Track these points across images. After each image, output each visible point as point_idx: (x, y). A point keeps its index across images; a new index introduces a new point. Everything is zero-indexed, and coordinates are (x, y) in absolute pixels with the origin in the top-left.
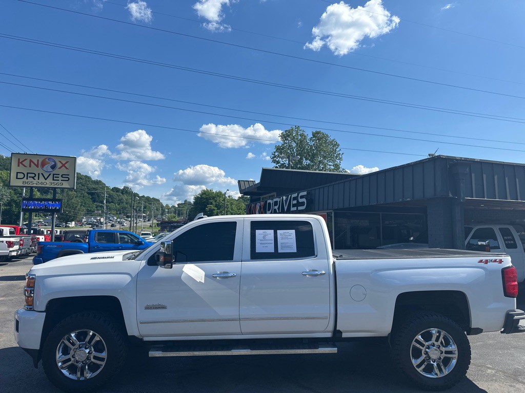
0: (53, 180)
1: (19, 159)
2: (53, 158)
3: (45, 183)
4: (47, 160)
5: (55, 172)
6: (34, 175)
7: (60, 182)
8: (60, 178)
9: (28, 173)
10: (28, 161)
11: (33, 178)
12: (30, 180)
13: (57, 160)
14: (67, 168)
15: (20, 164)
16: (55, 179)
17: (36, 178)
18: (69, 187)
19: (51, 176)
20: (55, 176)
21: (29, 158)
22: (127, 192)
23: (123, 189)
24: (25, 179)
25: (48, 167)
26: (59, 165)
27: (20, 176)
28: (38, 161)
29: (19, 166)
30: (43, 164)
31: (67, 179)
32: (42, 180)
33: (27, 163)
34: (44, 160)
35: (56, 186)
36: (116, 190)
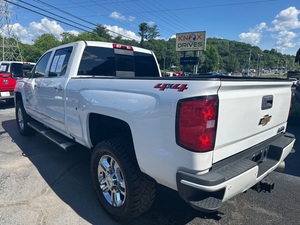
0: (194, 46)
1: (179, 37)
2: (194, 33)
3: (190, 49)
4: (191, 35)
5: (195, 42)
6: (185, 45)
7: (197, 47)
8: (198, 45)
9: (183, 44)
10: (183, 37)
11: (185, 46)
12: (184, 47)
13: (196, 34)
14: (201, 39)
15: (180, 39)
16: (195, 45)
17: (186, 46)
18: (202, 50)
19: (193, 44)
20: (195, 44)
21: (183, 35)
22: (273, 53)
23: (271, 51)
24: (182, 47)
25: (192, 39)
26: (197, 37)
27: (180, 45)
28: (187, 36)
29: (179, 40)
30: (190, 38)
31: (201, 45)
32: (189, 47)
33: (182, 38)
34: (190, 35)
35: (195, 50)
36: (266, 51)
